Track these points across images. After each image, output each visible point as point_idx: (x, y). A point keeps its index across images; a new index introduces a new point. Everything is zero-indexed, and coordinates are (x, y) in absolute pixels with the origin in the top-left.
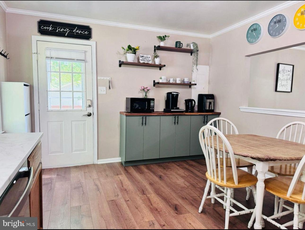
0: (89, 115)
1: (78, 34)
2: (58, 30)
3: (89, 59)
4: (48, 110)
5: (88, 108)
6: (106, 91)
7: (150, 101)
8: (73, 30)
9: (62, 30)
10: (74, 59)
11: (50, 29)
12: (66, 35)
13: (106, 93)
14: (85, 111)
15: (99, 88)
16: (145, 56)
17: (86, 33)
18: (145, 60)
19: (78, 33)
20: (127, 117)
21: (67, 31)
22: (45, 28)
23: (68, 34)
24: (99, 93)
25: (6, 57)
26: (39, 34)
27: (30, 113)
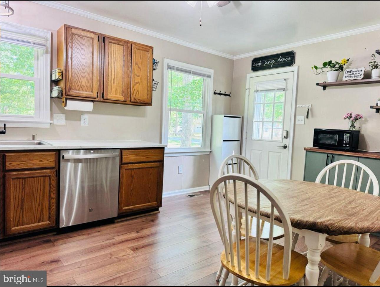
0: (285, 147)
1: (281, 63)
2: (265, 64)
3: (290, 87)
4: (252, 139)
5: (285, 140)
6: (304, 122)
7: (344, 135)
8: (277, 60)
9: (268, 63)
10: (274, 90)
11: (260, 65)
12: (271, 67)
13: (303, 124)
14: (281, 142)
15: (297, 117)
16: (354, 70)
17: (289, 59)
18: (352, 76)
19: (282, 61)
20: (308, 152)
21: (272, 63)
22: (256, 65)
23: (273, 65)
24: (297, 123)
25: (229, 95)
26: (252, 71)
27: (239, 140)
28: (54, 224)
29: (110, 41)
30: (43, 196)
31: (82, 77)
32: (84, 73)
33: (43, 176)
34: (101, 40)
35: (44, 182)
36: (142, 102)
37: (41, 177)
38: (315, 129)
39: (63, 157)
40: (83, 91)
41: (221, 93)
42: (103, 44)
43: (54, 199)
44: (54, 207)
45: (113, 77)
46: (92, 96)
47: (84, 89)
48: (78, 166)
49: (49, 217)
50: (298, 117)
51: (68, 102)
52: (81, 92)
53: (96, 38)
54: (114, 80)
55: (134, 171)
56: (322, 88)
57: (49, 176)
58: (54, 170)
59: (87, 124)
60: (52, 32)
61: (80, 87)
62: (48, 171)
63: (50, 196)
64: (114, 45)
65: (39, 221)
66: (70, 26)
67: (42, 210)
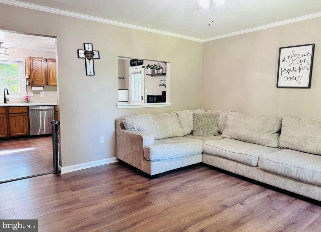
4: (132, 100)
7: (154, 97)
9: (135, 63)
12: (136, 65)
13: (147, 92)
17: (141, 61)
21: (137, 63)
22: (132, 63)
25: (123, 78)
26: (130, 66)
27: (127, 101)
28: (28, 134)
29: (49, 61)
30: (23, 123)
31: (38, 77)
32: (38, 75)
33: (23, 116)
34: (45, 60)
35: (23, 118)
37: (22, 116)
38: (147, 95)
39: (30, 109)
40: (38, 82)
41: (121, 77)
42: (46, 62)
43: (27, 124)
44: (28, 127)
46: (43, 84)
47: (39, 82)
48: (40, 112)
49: (26, 131)
50: (145, 89)
51: (32, 87)
52: (38, 83)
53: (43, 60)
54: (52, 77)
56: (151, 76)
57: (25, 116)
58: (27, 114)
59: (43, 96)
60: (25, 58)
62: (25, 114)
63: (26, 123)
64: (52, 62)
65: (22, 132)
66: (31, 57)
67: (23, 128)
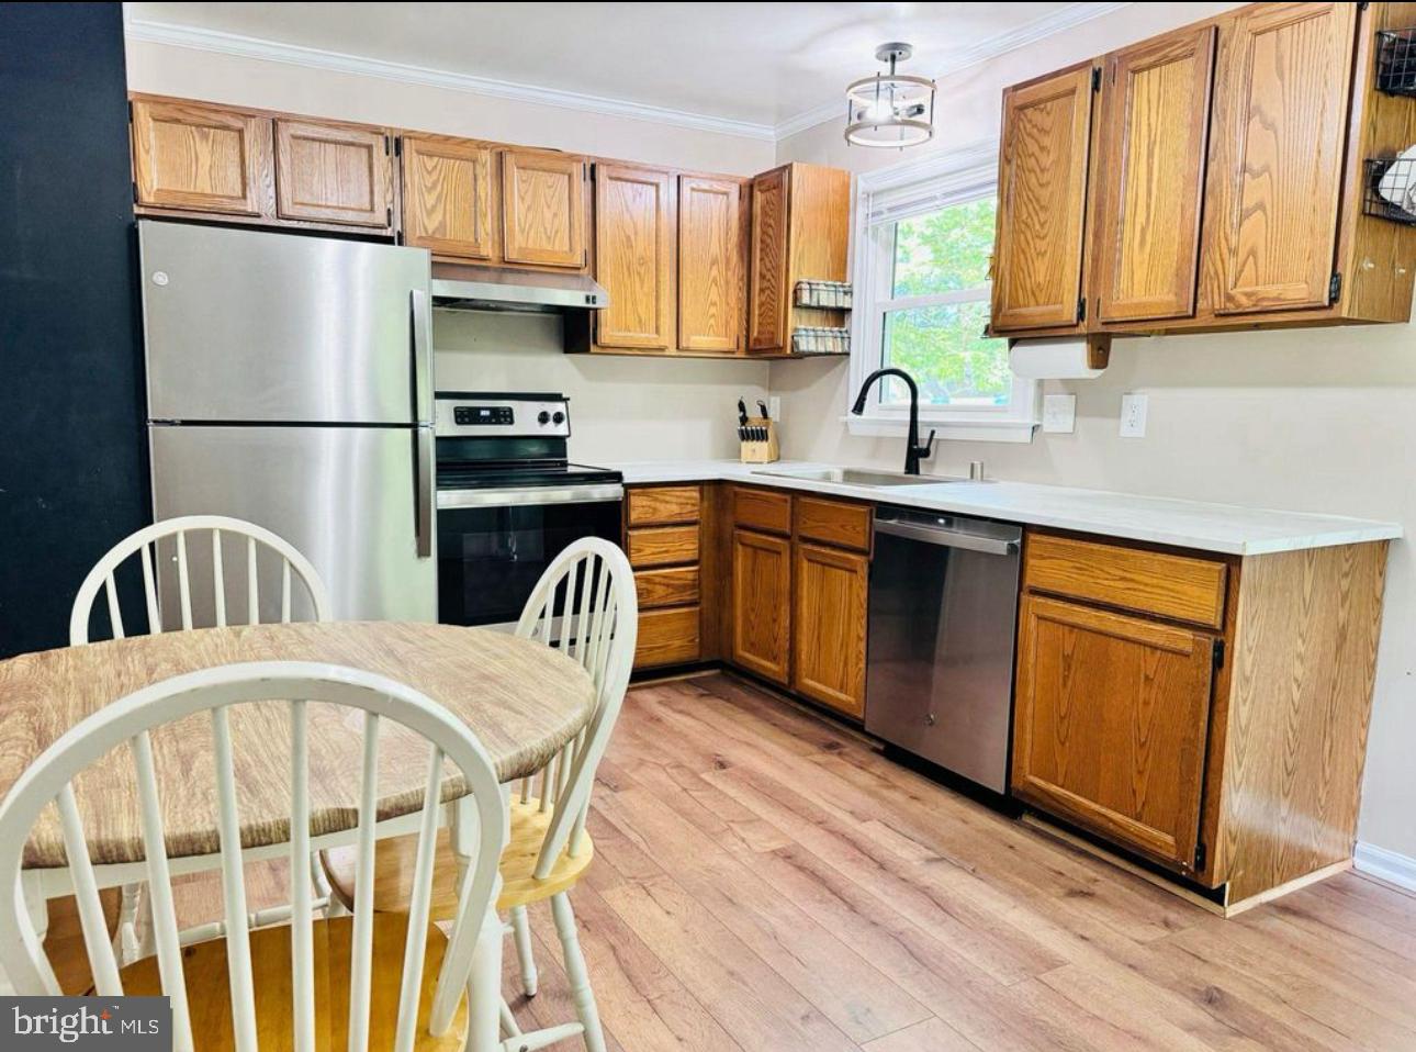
28: (861, 715)
29: (1133, 65)
30: (849, 624)
31: (1038, 254)
32: (1044, 237)
33: (850, 570)
36: (1265, 304)
37: (846, 569)
40: (1037, 303)
43: (861, 640)
44: (862, 665)
45: (1141, 218)
47: (1041, 298)
54: (1144, 231)
55: (1074, 636)
57: (856, 573)
58: (863, 559)
59: (1140, 430)
61: (1030, 293)
62: (854, 557)
63: (857, 630)
64: (1154, 71)
65: (841, 689)
67: (846, 662)
